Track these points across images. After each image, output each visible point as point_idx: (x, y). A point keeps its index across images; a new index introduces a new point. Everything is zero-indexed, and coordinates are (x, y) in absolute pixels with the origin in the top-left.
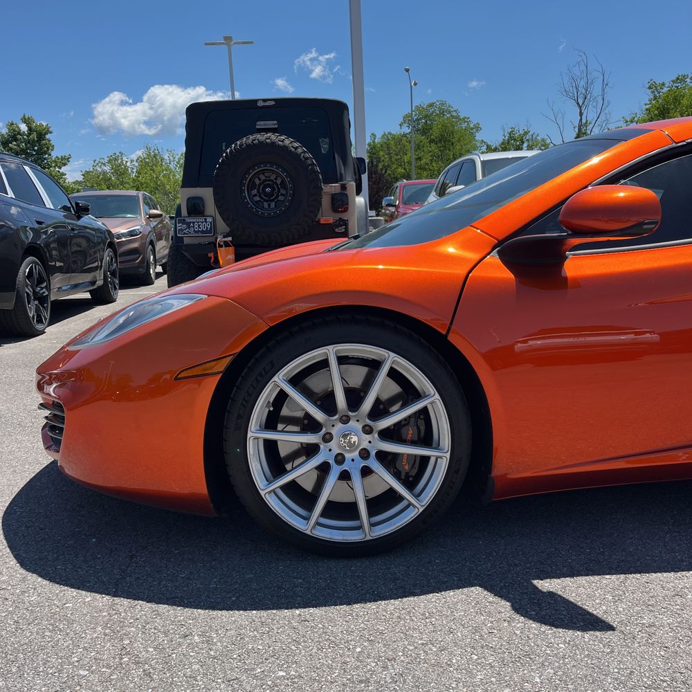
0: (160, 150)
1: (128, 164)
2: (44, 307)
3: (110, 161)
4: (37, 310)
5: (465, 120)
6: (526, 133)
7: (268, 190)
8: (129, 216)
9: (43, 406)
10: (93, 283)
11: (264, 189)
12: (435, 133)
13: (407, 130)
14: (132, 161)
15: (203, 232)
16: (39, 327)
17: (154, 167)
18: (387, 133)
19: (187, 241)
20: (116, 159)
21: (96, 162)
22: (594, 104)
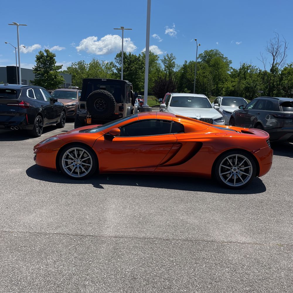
0: (99, 61)
1: (86, 66)
2: (41, 129)
3: (78, 64)
4: (39, 130)
5: (226, 58)
6: (250, 66)
7: (101, 104)
8: (73, 98)
9: (34, 153)
10: (57, 122)
11: (100, 104)
12: (212, 63)
13: (200, 60)
14: (87, 64)
15: (84, 113)
16: (39, 135)
17: (96, 68)
18: (191, 61)
19: (80, 115)
20: (81, 63)
21: (73, 64)
22: (280, 56)
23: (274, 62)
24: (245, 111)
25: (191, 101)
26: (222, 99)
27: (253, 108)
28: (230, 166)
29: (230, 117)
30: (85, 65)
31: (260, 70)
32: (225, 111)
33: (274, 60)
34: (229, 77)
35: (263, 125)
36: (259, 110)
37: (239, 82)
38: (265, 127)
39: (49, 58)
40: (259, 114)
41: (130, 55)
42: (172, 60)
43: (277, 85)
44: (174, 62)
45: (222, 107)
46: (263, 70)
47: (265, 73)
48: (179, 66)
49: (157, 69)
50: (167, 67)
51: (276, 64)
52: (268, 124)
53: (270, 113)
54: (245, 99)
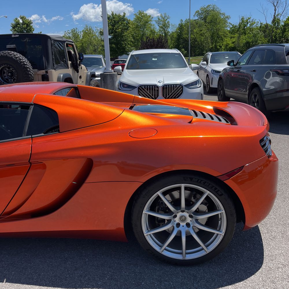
0: (92, 27)
11: (8, 74)
12: (208, 19)
13: (196, 18)
17: (89, 35)
18: (188, 19)
20: (74, 31)
21: (66, 32)
22: (282, 5)
23: (275, 13)
24: (237, 68)
25: (156, 59)
26: (211, 55)
27: (247, 63)
28: (167, 211)
29: (219, 77)
30: (78, 32)
31: (261, 24)
32: (214, 70)
33: (275, 11)
34: (228, 33)
35: (261, 87)
36: (255, 64)
37: (239, 37)
38: (264, 90)
39: (25, 26)
40: (254, 71)
41: (113, 14)
42: (167, 19)
43: (280, 38)
44: (168, 21)
45: (210, 65)
46: (264, 23)
47: (267, 26)
48: (174, 25)
49: (151, 31)
50: (162, 28)
51: (278, 15)
52: (267, 86)
53: (271, 69)
54: (239, 54)
